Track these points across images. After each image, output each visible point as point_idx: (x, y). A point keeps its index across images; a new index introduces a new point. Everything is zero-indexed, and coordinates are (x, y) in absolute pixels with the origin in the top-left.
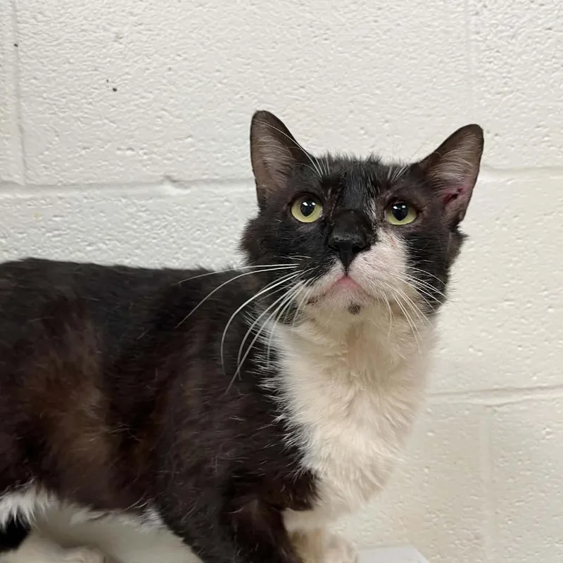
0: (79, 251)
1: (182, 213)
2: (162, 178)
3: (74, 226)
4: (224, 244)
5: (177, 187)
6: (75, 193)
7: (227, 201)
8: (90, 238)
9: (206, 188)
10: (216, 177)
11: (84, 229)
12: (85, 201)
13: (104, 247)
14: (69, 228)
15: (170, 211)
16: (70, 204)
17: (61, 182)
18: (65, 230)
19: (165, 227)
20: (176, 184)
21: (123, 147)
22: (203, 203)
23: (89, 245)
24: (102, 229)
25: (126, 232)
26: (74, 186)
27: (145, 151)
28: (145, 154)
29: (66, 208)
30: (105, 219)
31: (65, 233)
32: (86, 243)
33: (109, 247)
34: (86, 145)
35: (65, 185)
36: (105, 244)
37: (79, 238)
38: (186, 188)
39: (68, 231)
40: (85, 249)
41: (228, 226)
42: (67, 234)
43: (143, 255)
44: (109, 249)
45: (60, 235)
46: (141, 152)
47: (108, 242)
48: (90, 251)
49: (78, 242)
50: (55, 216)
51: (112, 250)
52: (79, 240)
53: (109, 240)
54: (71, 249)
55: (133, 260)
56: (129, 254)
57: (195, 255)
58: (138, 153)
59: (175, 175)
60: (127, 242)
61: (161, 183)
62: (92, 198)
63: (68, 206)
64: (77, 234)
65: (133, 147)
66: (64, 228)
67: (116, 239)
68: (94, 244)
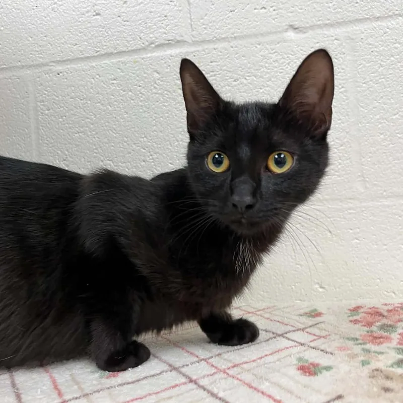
0: (228, 85)
1: (301, 52)
2: (286, 27)
3: (224, 68)
5: (297, 33)
6: (225, 44)
7: (336, 39)
8: (236, 76)
9: (319, 31)
10: (328, 22)
11: (231, 70)
12: (232, 49)
13: (245, 81)
14: (221, 70)
15: (292, 51)
16: (221, 52)
17: (215, 37)
18: (218, 72)
19: (289, 64)
20: (297, 30)
21: (257, 7)
22: (318, 43)
23: (235, 81)
24: (243, 69)
25: (260, 69)
26: (224, 39)
27: (274, 8)
28: (274, 10)
29: (219, 56)
30: (245, 61)
31: (217, 73)
32: (232, 80)
33: (249, 81)
34: (231, 8)
35: (217, 39)
36: (246, 79)
37: (227, 76)
38: (305, 33)
39: (220, 72)
40: (231, 84)
42: (219, 74)
43: (273, 85)
44: (249, 83)
45: (215, 75)
46: (271, 9)
47: (247, 78)
48: (235, 85)
49: (226, 79)
50: (211, 62)
51: (251, 84)
52: (228, 78)
53: (248, 76)
54: (222, 84)
55: (265, 90)
56: (263, 85)
58: (269, 10)
59: (297, 24)
60: (261, 77)
61: (286, 31)
62: (236, 47)
63: (220, 54)
64: (226, 73)
65: (265, 6)
66: (218, 70)
67: (253, 75)
68: (238, 80)
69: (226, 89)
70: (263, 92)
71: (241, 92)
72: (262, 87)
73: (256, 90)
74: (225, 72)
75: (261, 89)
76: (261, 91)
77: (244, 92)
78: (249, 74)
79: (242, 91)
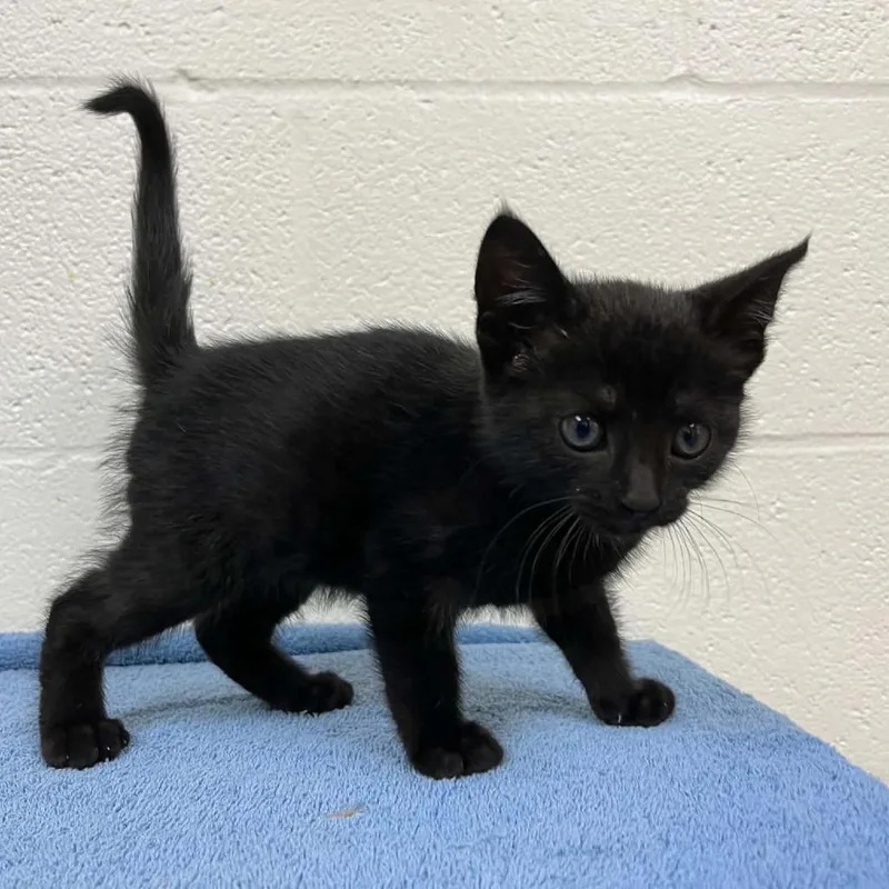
0: (40, 182)
1: (203, 130)
2: (172, 73)
3: (33, 142)
4: (267, 182)
5: (198, 90)
6: (36, 91)
7: (274, 113)
8: (58, 163)
9: (242, 92)
10: (260, 76)
11: (49, 149)
12: (52, 103)
13: (78, 177)
14: (25, 146)
15: (185, 126)
16: (27, 107)
17: (14, 72)
18: (18, 149)
20: (194, 84)
21: (112, 22)
22: (237, 116)
23: (55, 174)
24: (76, 150)
25: (112, 156)
26: (36, 80)
27: (147, 28)
28: (148, 33)
29: (20, 114)
30: (81, 134)
31: (18, 152)
32: (50, 171)
33: (87, 178)
34: (55, 16)
35: (20, 78)
36: (79, 172)
37: (40, 162)
38: (212, 91)
39: (24, 150)
40: (48, 179)
41: (274, 153)
42: (20, 155)
44: (87, 182)
45: (10, 156)
46: (142, 31)
47: (84, 170)
48: (56, 184)
49: (36, 169)
51: (92, 184)
52: (40, 165)
53: (86, 167)
57: (221, 198)
58: (136, 30)
59: (194, 70)
60: (114, 172)
61: (172, 80)
62: (62, 100)
63: (24, 110)
64: (38, 156)
65: (129, 22)
66: (17, 146)
67: (97, 167)
68: (63, 172)
69: (35, 189)
70: (118, 206)
71: (67, 199)
72: (117, 195)
73: (103, 198)
74: (37, 151)
75: (113, 197)
76: (114, 202)
77: (74, 200)
78: (87, 163)
79: (69, 197)
